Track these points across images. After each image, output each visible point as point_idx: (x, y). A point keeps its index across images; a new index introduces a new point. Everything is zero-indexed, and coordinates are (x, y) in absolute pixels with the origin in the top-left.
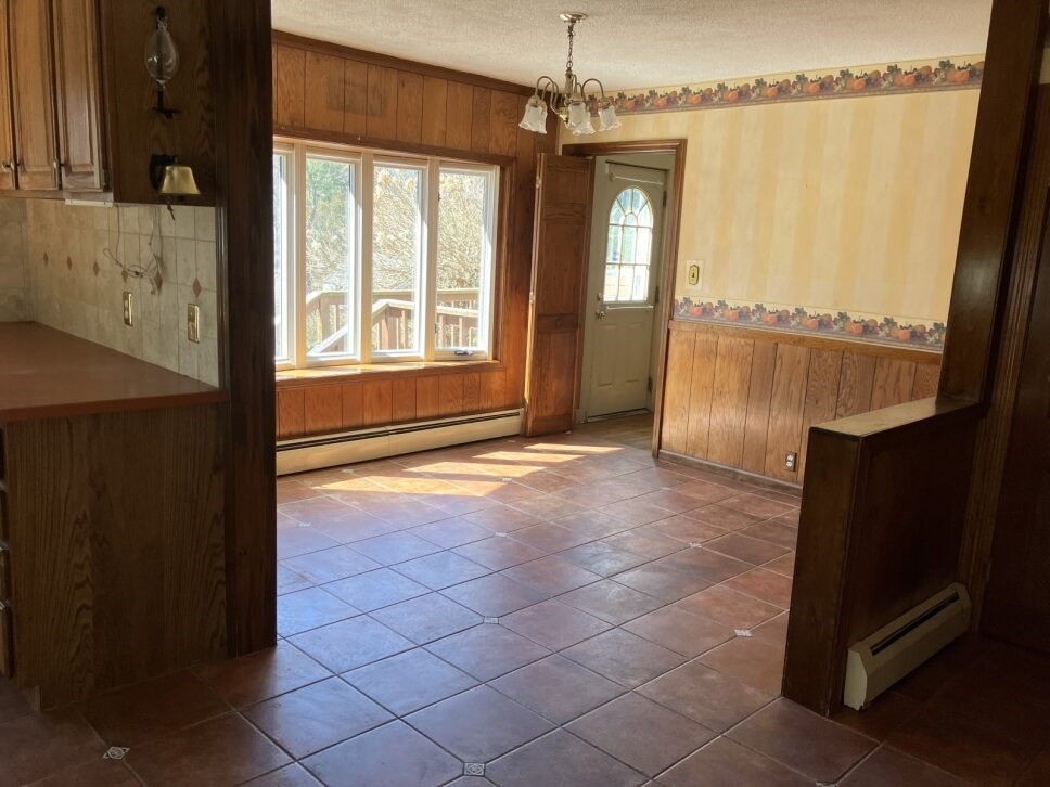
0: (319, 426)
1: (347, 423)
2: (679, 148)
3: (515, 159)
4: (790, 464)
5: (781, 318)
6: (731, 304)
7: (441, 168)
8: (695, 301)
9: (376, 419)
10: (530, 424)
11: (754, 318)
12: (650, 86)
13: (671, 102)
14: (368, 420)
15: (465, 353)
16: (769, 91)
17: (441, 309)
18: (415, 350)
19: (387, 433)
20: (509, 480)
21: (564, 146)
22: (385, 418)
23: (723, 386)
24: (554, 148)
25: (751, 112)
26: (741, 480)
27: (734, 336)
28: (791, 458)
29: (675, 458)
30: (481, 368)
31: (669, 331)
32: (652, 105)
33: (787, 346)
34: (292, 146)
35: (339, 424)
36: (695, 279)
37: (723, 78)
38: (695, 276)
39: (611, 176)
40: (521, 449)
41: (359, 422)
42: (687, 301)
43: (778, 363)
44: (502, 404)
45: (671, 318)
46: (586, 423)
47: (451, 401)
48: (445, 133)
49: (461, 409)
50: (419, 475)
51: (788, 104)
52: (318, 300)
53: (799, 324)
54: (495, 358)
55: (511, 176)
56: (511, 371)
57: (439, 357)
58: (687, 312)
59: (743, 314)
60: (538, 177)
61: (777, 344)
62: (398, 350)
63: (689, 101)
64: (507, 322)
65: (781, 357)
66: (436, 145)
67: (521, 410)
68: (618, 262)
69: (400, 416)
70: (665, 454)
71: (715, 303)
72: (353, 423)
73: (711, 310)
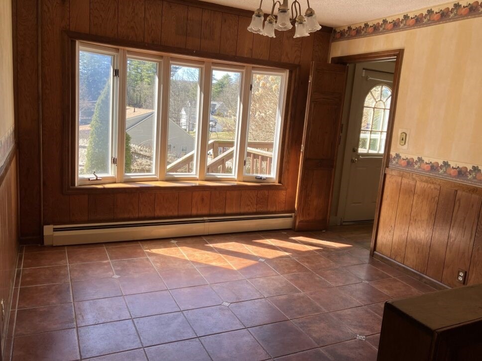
0: (164, 213)
1: (181, 213)
2: (399, 54)
3: (299, 66)
4: (461, 279)
5: (461, 172)
6: (426, 160)
7: (253, 71)
8: (403, 156)
9: (200, 213)
10: (297, 223)
11: (441, 171)
12: (384, 17)
13: (396, 25)
14: (194, 212)
15: (261, 178)
16: (463, 11)
17: (249, 149)
18: (232, 175)
19: (204, 221)
20: (263, 260)
21: (332, 58)
22: (206, 212)
23: (417, 215)
24: (326, 59)
25: (450, 27)
26: (425, 282)
27: (426, 181)
28: (461, 274)
29: (383, 258)
30: (271, 188)
31: (385, 175)
32: (384, 29)
33: (464, 193)
34: (161, 57)
35: (176, 214)
36: (404, 141)
37: (432, 5)
38: (403, 140)
39: (367, 78)
40: (286, 238)
41: (189, 213)
42: (398, 156)
43: (457, 204)
44: (283, 210)
45: (387, 166)
46: (341, 225)
47: (248, 205)
48: (252, 50)
49: (255, 210)
50: (211, 249)
51: (476, 19)
52: (213, 144)
53: (475, 178)
54: (280, 182)
55: (296, 75)
56: (289, 190)
57: (245, 179)
58: (397, 163)
59: (434, 167)
60: (310, 76)
61: (457, 191)
62: (221, 174)
63: (407, 24)
64: (288, 162)
65: (459, 200)
66: (246, 56)
67: (293, 214)
68: (370, 129)
69: (215, 211)
70: (377, 255)
71: (416, 159)
72: (185, 213)
73: (412, 163)
